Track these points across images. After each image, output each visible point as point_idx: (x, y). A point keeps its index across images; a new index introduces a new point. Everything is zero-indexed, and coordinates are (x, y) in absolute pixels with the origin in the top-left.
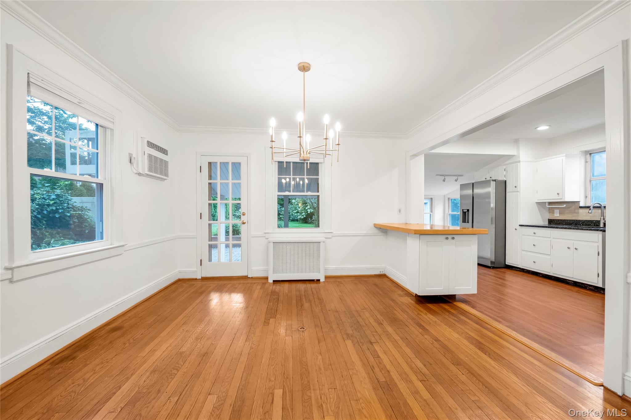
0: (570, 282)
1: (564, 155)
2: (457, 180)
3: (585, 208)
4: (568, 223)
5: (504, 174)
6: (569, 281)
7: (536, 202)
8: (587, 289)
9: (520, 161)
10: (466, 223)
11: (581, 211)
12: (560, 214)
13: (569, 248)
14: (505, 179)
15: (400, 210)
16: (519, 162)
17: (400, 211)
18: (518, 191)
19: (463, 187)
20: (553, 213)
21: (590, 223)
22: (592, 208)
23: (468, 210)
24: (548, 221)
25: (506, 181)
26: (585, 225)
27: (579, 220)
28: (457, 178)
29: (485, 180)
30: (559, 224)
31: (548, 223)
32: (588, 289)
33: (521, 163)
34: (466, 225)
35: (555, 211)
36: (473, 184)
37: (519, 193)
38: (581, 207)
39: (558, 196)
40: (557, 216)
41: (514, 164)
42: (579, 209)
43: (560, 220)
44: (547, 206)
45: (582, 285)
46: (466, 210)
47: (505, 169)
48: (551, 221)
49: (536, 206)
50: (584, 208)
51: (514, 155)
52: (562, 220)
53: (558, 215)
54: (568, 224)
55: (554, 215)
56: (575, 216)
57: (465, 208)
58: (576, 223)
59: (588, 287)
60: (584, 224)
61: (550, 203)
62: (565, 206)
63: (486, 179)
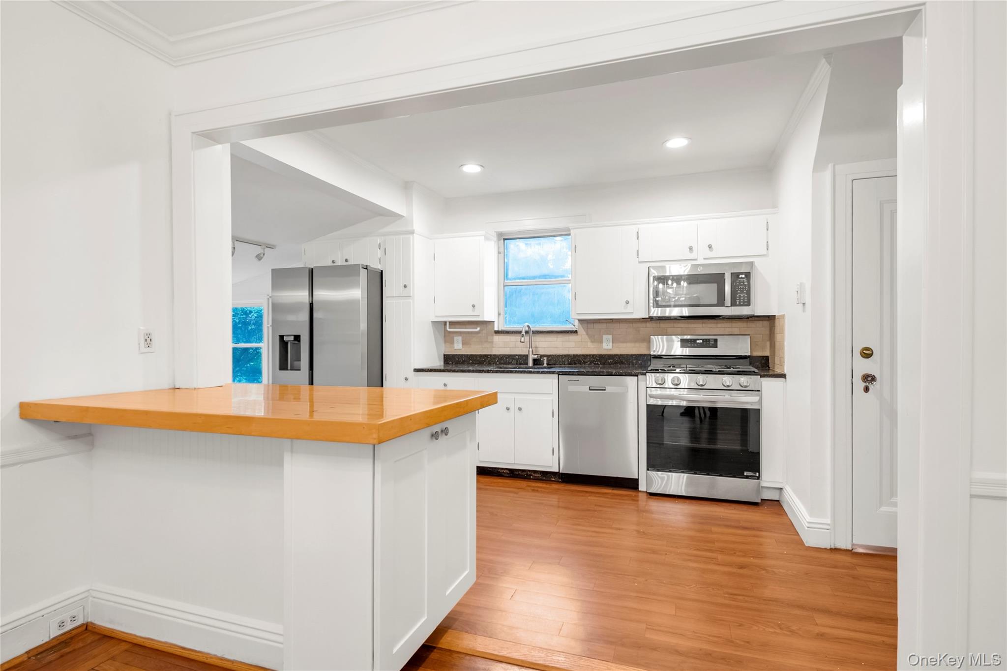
0: (504, 472)
1: (483, 233)
2: (262, 255)
3: (504, 333)
4: (478, 361)
5: (379, 256)
6: (502, 471)
7: (432, 322)
8: (531, 479)
9: (414, 231)
10: (287, 370)
11: (497, 338)
12: (463, 344)
13: (508, 409)
14: (379, 267)
15: (149, 335)
16: (412, 232)
17: (148, 340)
18: (410, 296)
19: (280, 277)
20: (452, 342)
21: (511, 360)
22: (523, 333)
23: (297, 338)
24: (444, 357)
25: (382, 271)
26: (504, 364)
27: (494, 355)
28: (262, 251)
29: (330, 264)
30: (463, 363)
31: (444, 363)
32: (533, 479)
33: (415, 234)
34: (288, 374)
35: (456, 338)
36: (311, 271)
37: (411, 301)
38: (497, 332)
39: (474, 311)
40: (458, 348)
41: (401, 237)
42: (493, 336)
43: (465, 355)
44: (449, 330)
45: (524, 473)
46: (292, 338)
47: (380, 244)
48: (449, 359)
49: (431, 327)
50: (501, 333)
51: (404, 216)
52: (468, 355)
53: (460, 347)
54: (478, 364)
55: (454, 348)
56: (488, 348)
57: (289, 332)
58: (489, 361)
59: (532, 475)
60: (502, 362)
61: (452, 323)
62: (479, 329)
63: (333, 262)
